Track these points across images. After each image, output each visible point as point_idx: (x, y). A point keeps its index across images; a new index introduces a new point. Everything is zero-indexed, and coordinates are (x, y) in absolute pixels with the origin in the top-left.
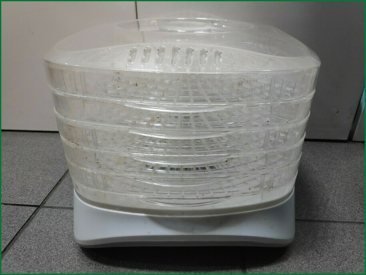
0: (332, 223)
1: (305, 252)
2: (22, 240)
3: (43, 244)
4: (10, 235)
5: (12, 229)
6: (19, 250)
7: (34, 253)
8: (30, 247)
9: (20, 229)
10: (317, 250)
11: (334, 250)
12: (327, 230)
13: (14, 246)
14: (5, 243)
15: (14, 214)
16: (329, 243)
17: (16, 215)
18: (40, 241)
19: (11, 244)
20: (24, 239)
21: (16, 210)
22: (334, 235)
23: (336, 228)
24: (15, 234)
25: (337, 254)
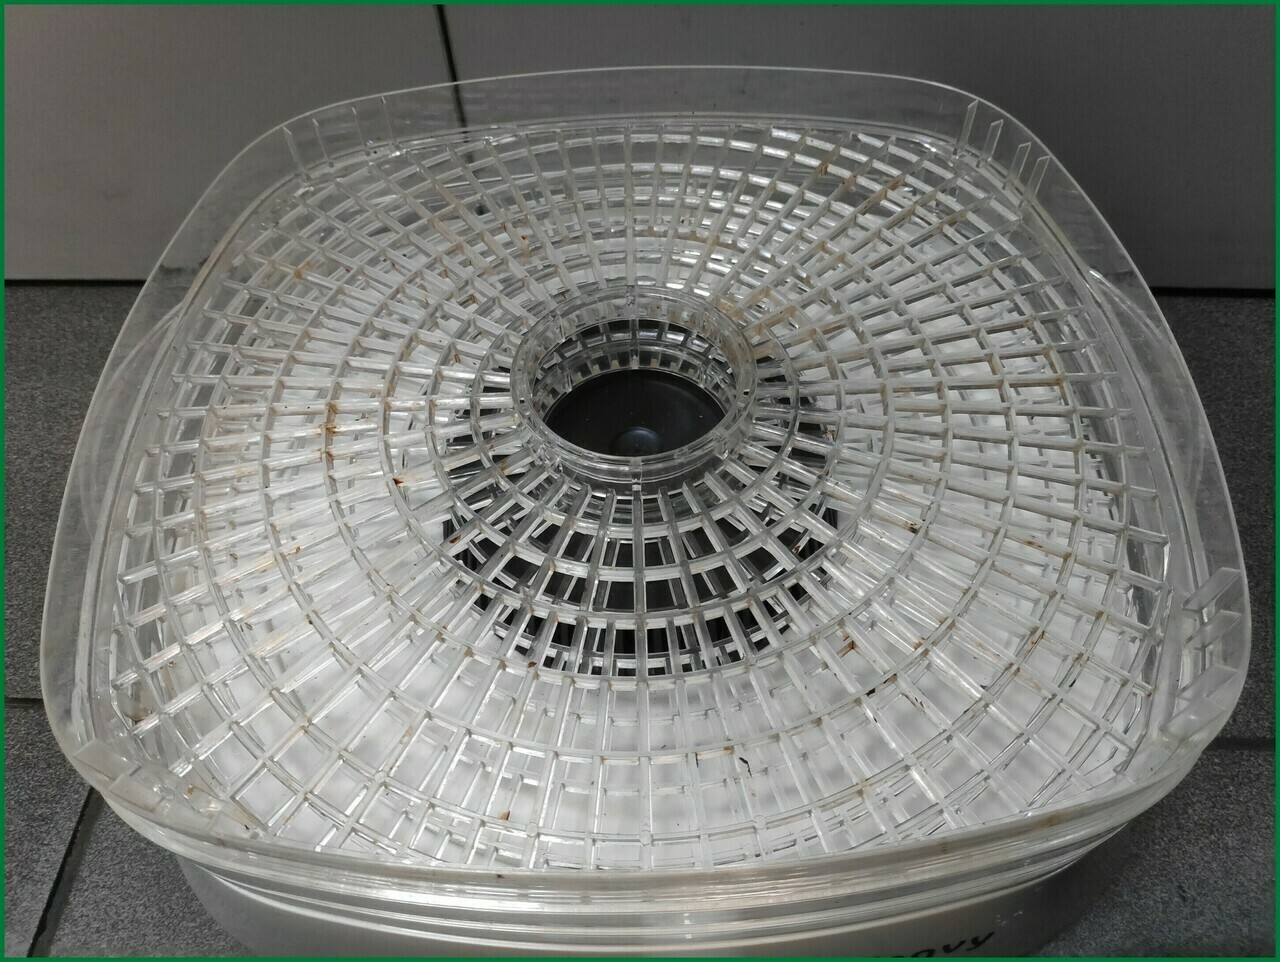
0: (1246, 752)
1: (1139, 898)
2: (95, 877)
3: (177, 894)
4: (43, 859)
5: (46, 828)
6: (95, 925)
7: (152, 939)
8: (131, 911)
9: (73, 825)
10: (1180, 887)
11: (1242, 884)
12: (1226, 786)
13: (73, 910)
14: (34, 897)
15: (35, 753)
16: (1227, 852)
17: (45, 760)
18: (161, 882)
19: (57, 899)
20: (102, 876)
21: (40, 733)
22: (1252, 812)
23: (1258, 779)
24: (63, 849)
25: (1255, 904)
